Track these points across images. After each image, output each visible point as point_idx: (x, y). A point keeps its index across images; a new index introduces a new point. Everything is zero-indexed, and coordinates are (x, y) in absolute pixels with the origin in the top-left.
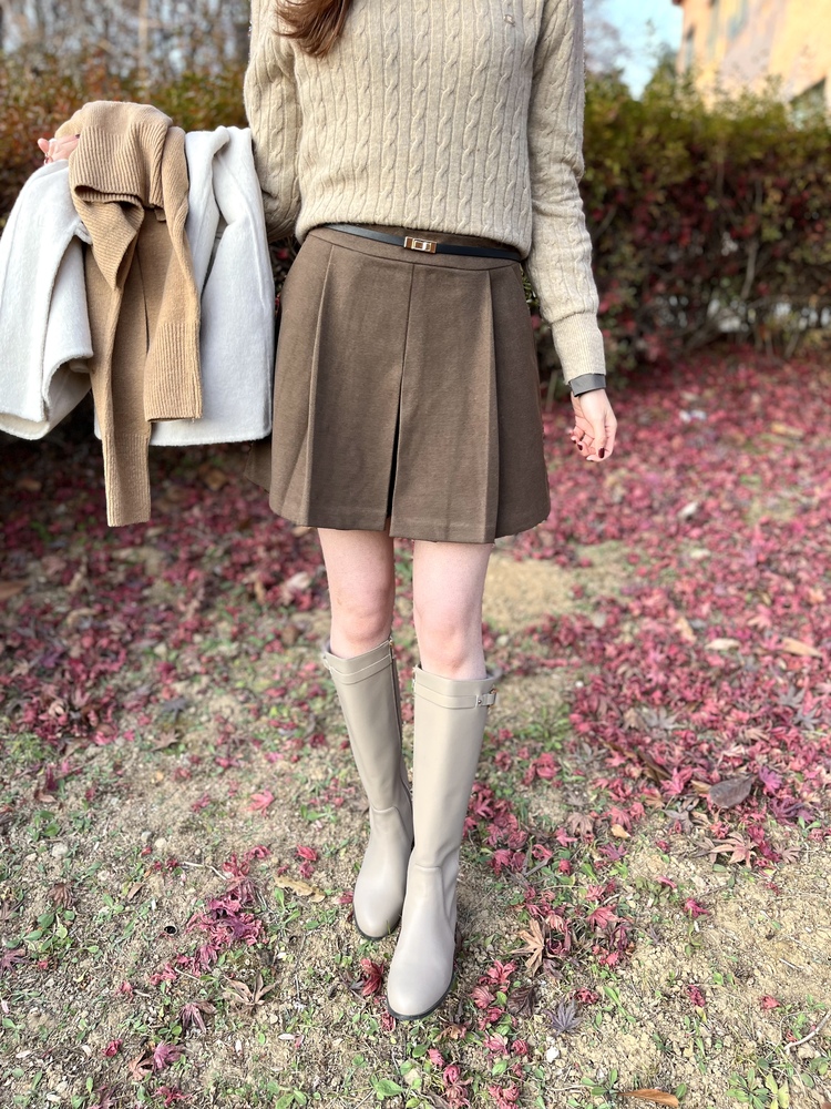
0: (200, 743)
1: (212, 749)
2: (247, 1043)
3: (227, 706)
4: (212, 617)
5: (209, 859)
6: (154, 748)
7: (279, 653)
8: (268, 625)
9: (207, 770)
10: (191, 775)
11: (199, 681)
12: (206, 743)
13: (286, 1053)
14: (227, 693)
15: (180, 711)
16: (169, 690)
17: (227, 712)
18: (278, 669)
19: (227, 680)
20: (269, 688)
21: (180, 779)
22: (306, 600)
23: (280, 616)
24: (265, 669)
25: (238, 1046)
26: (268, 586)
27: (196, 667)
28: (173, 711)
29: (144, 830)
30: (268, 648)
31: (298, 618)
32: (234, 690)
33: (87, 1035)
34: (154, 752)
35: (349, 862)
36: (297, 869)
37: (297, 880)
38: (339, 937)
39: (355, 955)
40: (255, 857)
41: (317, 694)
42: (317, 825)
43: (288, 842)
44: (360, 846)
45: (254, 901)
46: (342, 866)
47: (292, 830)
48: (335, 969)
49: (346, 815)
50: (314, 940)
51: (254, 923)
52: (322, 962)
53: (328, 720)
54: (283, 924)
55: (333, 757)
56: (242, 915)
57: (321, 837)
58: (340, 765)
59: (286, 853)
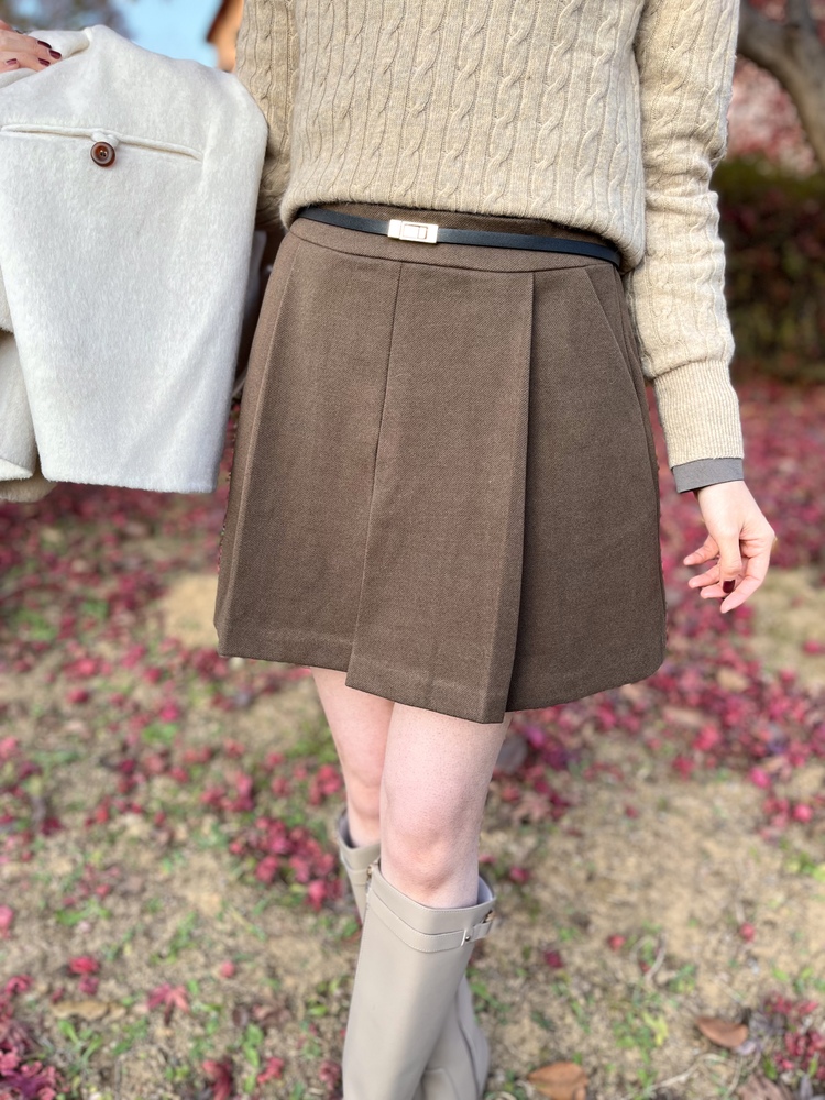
35: (140, 957)
36: (76, 988)
37: (81, 1001)
38: (161, 1050)
39: (189, 1062)
40: (15, 992)
41: (30, 771)
42: (84, 926)
43: (50, 960)
44: (148, 934)
45: (33, 1046)
46: (132, 964)
47: (50, 944)
48: (170, 1087)
49: (117, 904)
50: (130, 1064)
51: (44, 1073)
52: (151, 1086)
53: (56, 800)
54: (84, 1060)
55: (78, 842)
56: (25, 1068)
57: (93, 939)
58: (90, 848)
59: (52, 975)
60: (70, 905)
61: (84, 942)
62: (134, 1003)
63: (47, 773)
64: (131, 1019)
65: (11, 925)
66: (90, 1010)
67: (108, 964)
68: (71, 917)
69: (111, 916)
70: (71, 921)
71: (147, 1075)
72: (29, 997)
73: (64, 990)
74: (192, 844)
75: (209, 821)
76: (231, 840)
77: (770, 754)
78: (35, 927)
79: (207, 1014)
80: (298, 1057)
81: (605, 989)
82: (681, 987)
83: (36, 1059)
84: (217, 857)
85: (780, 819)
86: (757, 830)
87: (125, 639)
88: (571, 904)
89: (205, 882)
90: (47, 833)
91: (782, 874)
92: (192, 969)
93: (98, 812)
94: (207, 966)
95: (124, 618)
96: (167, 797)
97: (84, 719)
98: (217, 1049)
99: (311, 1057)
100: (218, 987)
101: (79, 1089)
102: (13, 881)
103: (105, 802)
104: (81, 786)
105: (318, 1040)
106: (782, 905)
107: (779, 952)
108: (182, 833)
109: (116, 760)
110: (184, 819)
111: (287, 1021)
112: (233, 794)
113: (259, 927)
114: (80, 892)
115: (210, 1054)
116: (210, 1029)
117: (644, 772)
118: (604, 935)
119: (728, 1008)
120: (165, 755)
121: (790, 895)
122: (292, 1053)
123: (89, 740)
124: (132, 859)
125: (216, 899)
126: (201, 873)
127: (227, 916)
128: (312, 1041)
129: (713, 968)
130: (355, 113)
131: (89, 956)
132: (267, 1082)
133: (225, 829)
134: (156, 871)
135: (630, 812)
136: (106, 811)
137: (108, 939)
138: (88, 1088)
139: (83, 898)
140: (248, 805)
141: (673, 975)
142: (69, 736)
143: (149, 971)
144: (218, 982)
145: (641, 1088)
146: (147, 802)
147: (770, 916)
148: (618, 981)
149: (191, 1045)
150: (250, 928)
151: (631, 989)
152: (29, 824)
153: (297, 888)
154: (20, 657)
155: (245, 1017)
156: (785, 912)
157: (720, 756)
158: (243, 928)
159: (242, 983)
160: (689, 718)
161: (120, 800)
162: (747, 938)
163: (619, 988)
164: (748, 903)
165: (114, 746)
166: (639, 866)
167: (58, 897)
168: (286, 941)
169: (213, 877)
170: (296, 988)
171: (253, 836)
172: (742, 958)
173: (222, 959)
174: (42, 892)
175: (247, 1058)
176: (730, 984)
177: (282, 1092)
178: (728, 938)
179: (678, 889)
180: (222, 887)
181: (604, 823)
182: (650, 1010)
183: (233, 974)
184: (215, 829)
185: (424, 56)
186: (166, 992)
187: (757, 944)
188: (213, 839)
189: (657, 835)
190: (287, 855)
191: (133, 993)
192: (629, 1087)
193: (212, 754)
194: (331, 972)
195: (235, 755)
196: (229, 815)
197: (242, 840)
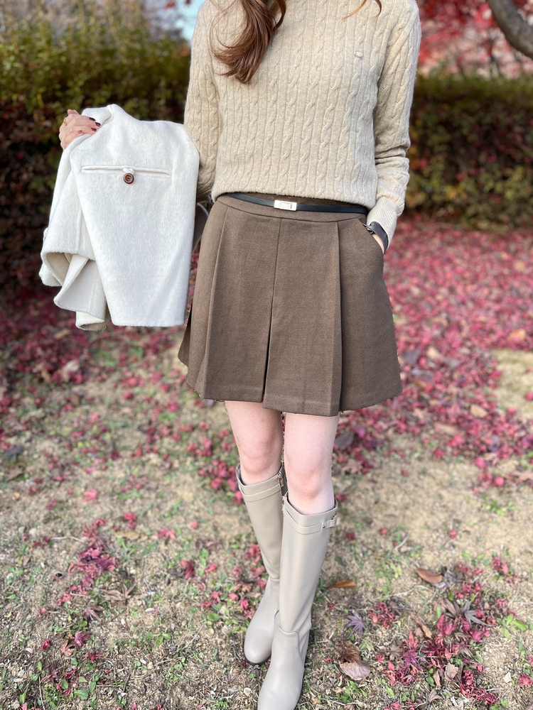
0: (38, 471)
1: (47, 473)
2: (128, 619)
3: (49, 447)
4: (17, 396)
5: (68, 533)
6: (7, 479)
7: (72, 411)
8: (58, 396)
9: (48, 485)
10: (39, 490)
11: (25, 435)
12: (42, 470)
13: (152, 618)
14: (46, 439)
15: (18, 455)
16: (5, 444)
17: (50, 451)
18: (75, 420)
19: (43, 431)
20: (73, 432)
21: (32, 493)
22: (79, 377)
23: (64, 389)
24: (66, 422)
25: (123, 622)
26: (51, 372)
27: (20, 427)
28: (12, 455)
29: (19, 527)
30: (64, 409)
31: (76, 389)
32: (50, 437)
33: (26, 642)
34: (8, 482)
35: (155, 516)
36: (126, 526)
37: (128, 532)
38: (163, 555)
39: (175, 561)
40: (98, 525)
41: (105, 430)
42: (129, 501)
43: (114, 514)
44: (158, 507)
45: (106, 548)
46: (151, 519)
47: (115, 507)
48: (166, 570)
49: (145, 493)
50: (149, 559)
51: (110, 559)
52: (157, 569)
53: (117, 444)
54: (129, 556)
55: (127, 464)
56: (102, 556)
57: (134, 507)
58: (133, 467)
59: (116, 520)
60: (124, 491)
61: (130, 508)
62: (151, 535)
63: (113, 432)
64: (150, 541)
65: (97, 497)
66: (132, 536)
67: (140, 518)
68: (124, 496)
69: (142, 498)
70: (124, 498)
71: (156, 564)
72: (105, 528)
73: (120, 527)
74: (181, 469)
75: (190, 459)
76: (200, 469)
77: (489, 451)
78: (108, 499)
79: (184, 542)
80: (224, 564)
81: (373, 551)
82: (412, 555)
83: (106, 553)
84: (193, 476)
85: (486, 484)
86: (472, 488)
87: (152, 368)
88: (365, 514)
89: (186, 487)
90: (113, 459)
91: (479, 510)
92: (178, 524)
93: (137, 451)
94: (185, 523)
95: (152, 357)
96: (170, 447)
97: (131, 407)
98: (187, 557)
99: (230, 565)
100: (190, 532)
101: (125, 567)
102: (98, 479)
103: (140, 447)
104: (129, 439)
105: (233, 558)
106: (475, 524)
107: (469, 545)
108: (176, 464)
109: (146, 428)
110: (178, 458)
111: (220, 549)
112: (202, 448)
113: (211, 509)
114: (128, 486)
115: (184, 559)
116: (185, 548)
117: (416, 455)
118: (378, 528)
119: (435, 567)
120: (170, 427)
121: (482, 520)
122: (222, 562)
123: (133, 418)
124: (152, 474)
125: (191, 495)
126: (185, 483)
127: (195, 503)
128: (231, 558)
129: (431, 549)
130: (256, 156)
131: (133, 514)
132: (209, 572)
133: (197, 464)
134: (163, 480)
135: (403, 473)
136: (141, 451)
137: (140, 507)
138: (130, 568)
139: (130, 489)
140: (209, 453)
141: (409, 549)
142: (124, 414)
143: (159, 523)
144: (190, 530)
145: (384, 595)
146: (160, 449)
147: (468, 528)
148: (381, 548)
149: (176, 554)
150: (206, 509)
151: (386, 552)
152: (105, 454)
153: (230, 494)
154: (100, 374)
155: (201, 546)
156: (476, 527)
157: (461, 450)
158: (203, 509)
159: (201, 532)
160: (450, 430)
161: (147, 447)
162: (452, 537)
163: (380, 552)
164: (458, 522)
165: (145, 421)
166: (402, 499)
167: (118, 487)
168: (223, 516)
169: (190, 485)
170: (226, 536)
171: (210, 468)
172: (447, 545)
173: (192, 521)
174: (111, 485)
175: (201, 562)
176: (439, 556)
177: (216, 578)
178: (442, 536)
179: (421, 511)
180: (194, 490)
181: (390, 477)
182: (394, 562)
183: (197, 527)
184: (191, 463)
185: (287, 134)
186: (166, 531)
187: (457, 540)
188: (191, 468)
189: (416, 485)
190: (226, 478)
191: (151, 531)
192: (378, 594)
193: (193, 428)
194: (243, 531)
195: (205, 430)
196: (199, 457)
197: (205, 469)
